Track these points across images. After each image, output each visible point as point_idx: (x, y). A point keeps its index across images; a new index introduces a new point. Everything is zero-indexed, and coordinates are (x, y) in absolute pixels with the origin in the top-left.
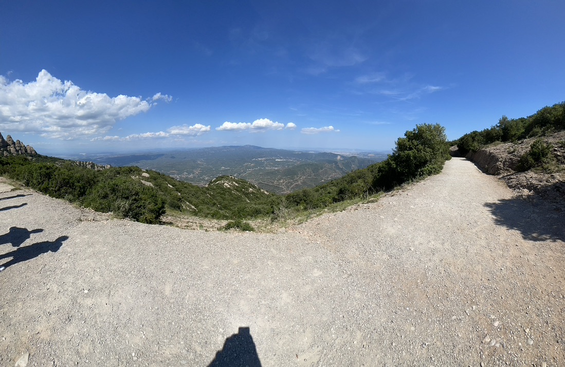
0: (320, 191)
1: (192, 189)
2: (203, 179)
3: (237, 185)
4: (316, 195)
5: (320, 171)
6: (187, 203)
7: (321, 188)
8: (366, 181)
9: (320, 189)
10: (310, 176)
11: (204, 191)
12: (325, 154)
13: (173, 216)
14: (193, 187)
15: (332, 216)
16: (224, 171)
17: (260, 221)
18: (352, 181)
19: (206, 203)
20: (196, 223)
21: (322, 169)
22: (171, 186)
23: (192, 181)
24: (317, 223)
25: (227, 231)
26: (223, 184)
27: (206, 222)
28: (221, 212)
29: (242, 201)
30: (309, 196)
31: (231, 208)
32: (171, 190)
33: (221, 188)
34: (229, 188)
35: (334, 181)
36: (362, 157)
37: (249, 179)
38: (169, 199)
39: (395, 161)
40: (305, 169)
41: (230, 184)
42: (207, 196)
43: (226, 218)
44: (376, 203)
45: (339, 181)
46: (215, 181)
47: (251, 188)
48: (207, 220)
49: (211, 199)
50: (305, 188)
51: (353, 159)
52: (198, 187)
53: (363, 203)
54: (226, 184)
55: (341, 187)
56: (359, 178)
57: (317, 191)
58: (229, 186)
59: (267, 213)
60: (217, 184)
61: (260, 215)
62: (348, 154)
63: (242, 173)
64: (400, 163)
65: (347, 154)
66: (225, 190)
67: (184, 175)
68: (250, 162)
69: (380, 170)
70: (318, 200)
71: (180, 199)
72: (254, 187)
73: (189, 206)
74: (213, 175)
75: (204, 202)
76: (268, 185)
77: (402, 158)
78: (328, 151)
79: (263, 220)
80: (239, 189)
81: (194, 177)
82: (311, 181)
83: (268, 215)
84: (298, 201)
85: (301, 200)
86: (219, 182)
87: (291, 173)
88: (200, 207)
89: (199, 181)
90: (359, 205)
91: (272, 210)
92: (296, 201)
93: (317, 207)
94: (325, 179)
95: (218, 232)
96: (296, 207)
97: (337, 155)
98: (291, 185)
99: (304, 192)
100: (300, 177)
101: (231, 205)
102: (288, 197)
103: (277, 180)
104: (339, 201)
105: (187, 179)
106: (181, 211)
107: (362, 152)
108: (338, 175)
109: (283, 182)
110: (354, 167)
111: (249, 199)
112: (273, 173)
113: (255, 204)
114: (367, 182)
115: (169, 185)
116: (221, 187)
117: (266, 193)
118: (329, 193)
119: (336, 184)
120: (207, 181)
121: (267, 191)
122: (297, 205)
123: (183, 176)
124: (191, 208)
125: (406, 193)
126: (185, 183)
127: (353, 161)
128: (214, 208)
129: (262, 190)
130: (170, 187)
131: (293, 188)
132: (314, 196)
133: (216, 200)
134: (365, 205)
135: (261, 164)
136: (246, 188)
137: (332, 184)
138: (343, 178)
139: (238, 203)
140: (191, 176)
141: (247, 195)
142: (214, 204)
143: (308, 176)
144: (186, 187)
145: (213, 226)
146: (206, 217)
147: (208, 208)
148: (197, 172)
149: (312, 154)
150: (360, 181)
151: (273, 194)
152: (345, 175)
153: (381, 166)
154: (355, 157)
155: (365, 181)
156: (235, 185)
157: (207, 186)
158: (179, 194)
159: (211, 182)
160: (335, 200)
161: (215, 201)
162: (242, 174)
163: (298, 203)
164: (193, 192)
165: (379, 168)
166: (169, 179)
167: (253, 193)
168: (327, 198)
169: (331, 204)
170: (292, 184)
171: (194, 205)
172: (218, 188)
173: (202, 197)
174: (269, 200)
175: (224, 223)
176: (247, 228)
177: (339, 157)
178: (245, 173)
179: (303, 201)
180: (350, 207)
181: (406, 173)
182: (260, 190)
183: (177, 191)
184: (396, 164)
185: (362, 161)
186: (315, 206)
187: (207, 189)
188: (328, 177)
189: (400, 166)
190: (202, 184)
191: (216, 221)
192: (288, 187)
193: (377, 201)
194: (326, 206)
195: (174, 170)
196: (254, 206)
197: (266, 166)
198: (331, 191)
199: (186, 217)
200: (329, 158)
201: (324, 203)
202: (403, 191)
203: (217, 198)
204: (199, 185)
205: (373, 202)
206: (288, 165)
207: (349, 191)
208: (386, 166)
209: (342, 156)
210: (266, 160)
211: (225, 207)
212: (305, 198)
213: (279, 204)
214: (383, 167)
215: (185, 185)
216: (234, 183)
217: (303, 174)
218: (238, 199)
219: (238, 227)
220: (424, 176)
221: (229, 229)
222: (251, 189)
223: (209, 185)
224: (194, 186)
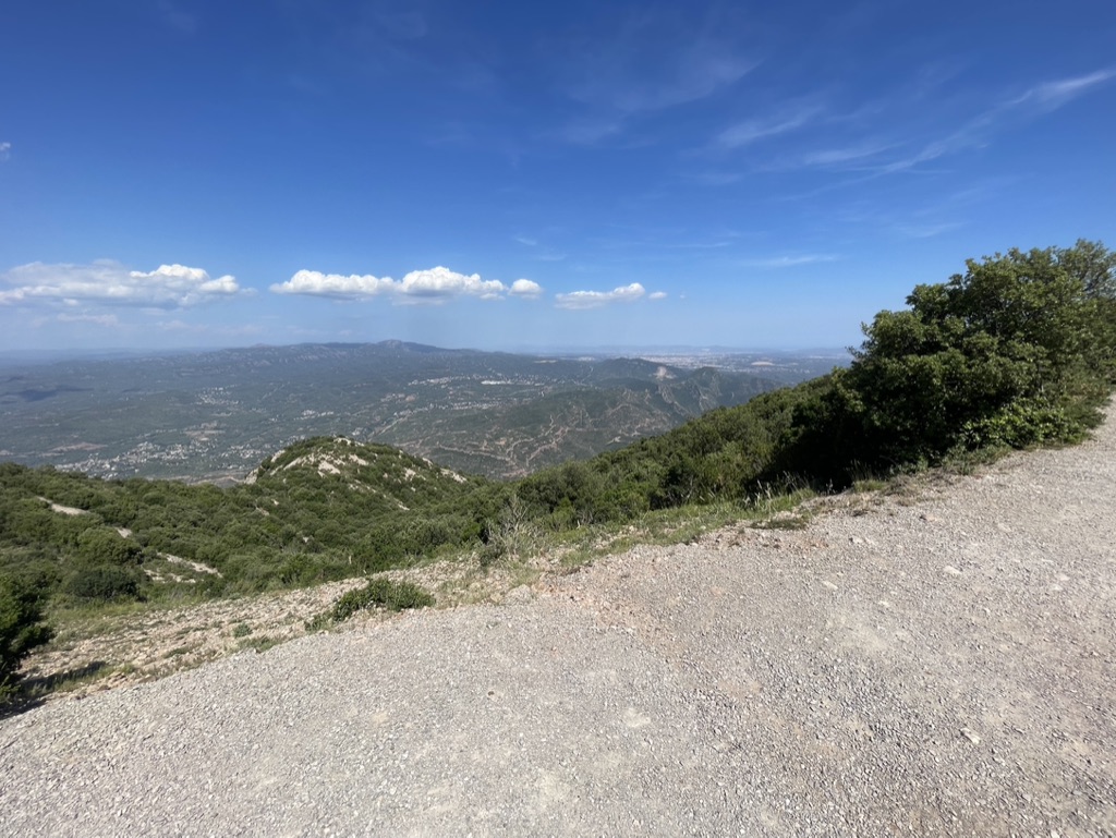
0: (612, 472)
1: (185, 502)
2: (236, 459)
3: (362, 462)
4: (602, 480)
5: (610, 411)
6: (171, 558)
7: (613, 462)
8: (751, 448)
9: (609, 464)
10: (583, 425)
11: (242, 501)
12: (622, 363)
13: (100, 631)
14: (189, 493)
15: (661, 554)
16: (314, 422)
17: (444, 564)
18: (704, 445)
19: (257, 541)
20: (218, 625)
21: (614, 404)
22: (72, 511)
23: (186, 470)
24: (620, 572)
25: (341, 625)
26: (316, 465)
27: (263, 611)
28: (316, 558)
29: (385, 510)
30: (582, 484)
31: (350, 536)
32: (75, 525)
33: (308, 481)
34: (337, 477)
35: (650, 444)
36: (731, 369)
37: (401, 441)
38: (67, 566)
39: (859, 387)
40: (569, 407)
41: (339, 462)
42: (259, 516)
43: (337, 574)
44: (800, 532)
45: (664, 442)
46: (283, 460)
47: (409, 466)
48: (265, 598)
49: (272, 521)
50: (571, 461)
51: (703, 376)
52: (214, 490)
53: (754, 526)
54: (325, 465)
55: (673, 462)
56: (728, 436)
57: (603, 469)
58: (335, 471)
59: (466, 539)
60: (294, 468)
61: (445, 546)
62: (689, 361)
63: (378, 424)
64: (881, 399)
65: (686, 361)
66: (321, 485)
67: (142, 454)
68: (402, 392)
69: (800, 418)
70: (608, 499)
71: (132, 552)
72: (419, 464)
73: (180, 569)
74: (274, 441)
75: (246, 540)
76: (462, 454)
77: (892, 379)
78: (633, 355)
79: (455, 560)
80: (371, 475)
81: (194, 456)
82: (586, 440)
83: (467, 545)
84: (553, 498)
85: (561, 496)
86: (298, 460)
87: (528, 418)
88: (233, 559)
89: (218, 466)
90: (742, 532)
91: (479, 529)
92: (547, 500)
93: (607, 519)
94: (623, 437)
95: (306, 638)
96: (550, 517)
97: (655, 366)
98: (529, 453)
99: (569, 472)
100: (555, 430)
101: (349, 527)
102: (525, 489)
103: (489, 440)
104: (669, 504)
105: (156, 466)
106: (141, 599)
107: (734, 356)
108: (658, 424)
109: (508, 445)
110: (707, 401)
111: (405, 500)
112: (477, 421)
113: (428, 515)
114: (755, 453)
115: (58, 508)
116: (307, 477)
117: (457, 478)
118: (638, 477)
119: (655, 452)
120: (252, 462)
121: (460, 473)
122: (551, 510)
123: (133, 459)
124: (193, 574)
125: (916, 510)
126: (151, 486)
127: (705, 384)
128: (290, 552)
129: (445, 472)
130: (65, 516)
131: (536, 460)
132: (595, 485)
133: (295, 521)
134: (764, 534)
135: (436, 394)
136: (395, 470)
137: (644, 449)
138: (675, 433)
139: (373, 518)
140: (178, 451)
141: (398, 489)
142: (289, 537)
143: (577, 426)
144: (153, 501)
145: (290, 616)
146: (260, 588)
147: (266, 557)
148: (203, 436)
149: (586, 365)
150: (730, 448)
151: (479, 479)
152: (679, 425)
153: (806, 404)
154: (711, 371)
155: (745, 449)
156: (356, 464)
157: (251, 480)
158: (125, 533)
159: (268, 466)
160: (657, 503)
161: (290, 527)
162: (377, 430)
163: (553, 506)
164: (193, 514)
165: (798, 408)
166: (55, 482)
167: (416, 482)
168: (633, 494)
169: (645, 510)
170: (532, 449)
171: (205, 559)
172: (297, 483)
173: (235, 524)
174: (469, 497)
175: (330, 593)
176: (410, 599)
177: (662, 372)
178: (388, 423)
179: (566, 499)
180: (713, 535)
181: (906, 432)
182: (439, 471)
183: (109, 521)
184: (867, 400)
185: (731, 383)
186: (602, 517)
187: (254, 490)
188: (630, 430)
189: (880, 407)
190: (228, 477)
191: (299, 594)
192: (522, 459)
193: (803, 527)
194: (630, 516)
195: (76, 441)
196: (425, 521)
197: (453, 401)
198: (644, 472)
199: (171, 615)
200: (633, 375)
201: (626, 505)
202: (901, 504)
203: (299, 515)
204: (217, 483)
205: (788, 525)
206: (520, 397)
207: (696, 476)
208: (823, 404)
209: (671, 369)
210: (454, 384)
211: (330, 540)
212: (571, 489)
213: (498, 509)
214: (811, 408)
215: (150, 494)
216: (355, 458)
217: (563, 420)
218: (371, 506)
219: (379, 601)
220: (990, 448)
221: (348, 614)
222: (409, 472)
223: (260, 474)
224: (194, 490)
